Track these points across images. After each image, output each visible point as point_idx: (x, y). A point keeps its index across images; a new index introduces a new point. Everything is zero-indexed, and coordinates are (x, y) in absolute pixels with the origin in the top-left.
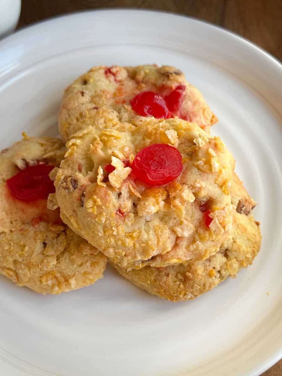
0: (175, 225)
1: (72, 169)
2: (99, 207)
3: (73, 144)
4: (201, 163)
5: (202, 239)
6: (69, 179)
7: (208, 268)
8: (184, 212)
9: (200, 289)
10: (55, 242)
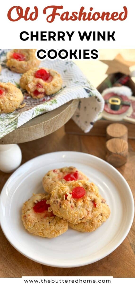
0: (87, 208)
1: (55, 198)
2: (66, 206)
3: (53, 192)
5: (95, 211)
6: (55, 201)
7: (97, 220)
8: (89, 203)
9: (97, 226)
10: (52, 221)
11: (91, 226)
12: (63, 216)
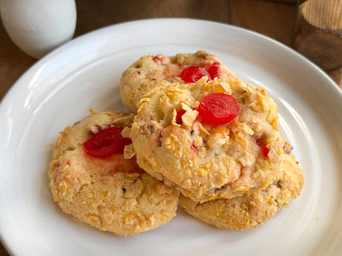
0: (239, 157)
1: (145, 120)
2: (176, 143)
3: (144, 102)
4: (253, 104)
5: (262, 168)
6: (146, 127)
7: (267, 197)
8: (248, 143)
9: (263, 216)
10: (133, 186)
11: (245, 213)
12: (166, 173)
